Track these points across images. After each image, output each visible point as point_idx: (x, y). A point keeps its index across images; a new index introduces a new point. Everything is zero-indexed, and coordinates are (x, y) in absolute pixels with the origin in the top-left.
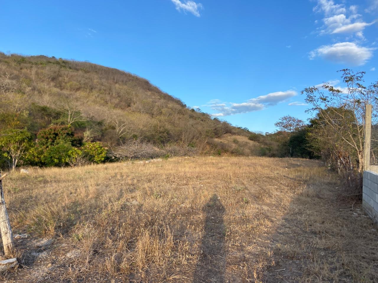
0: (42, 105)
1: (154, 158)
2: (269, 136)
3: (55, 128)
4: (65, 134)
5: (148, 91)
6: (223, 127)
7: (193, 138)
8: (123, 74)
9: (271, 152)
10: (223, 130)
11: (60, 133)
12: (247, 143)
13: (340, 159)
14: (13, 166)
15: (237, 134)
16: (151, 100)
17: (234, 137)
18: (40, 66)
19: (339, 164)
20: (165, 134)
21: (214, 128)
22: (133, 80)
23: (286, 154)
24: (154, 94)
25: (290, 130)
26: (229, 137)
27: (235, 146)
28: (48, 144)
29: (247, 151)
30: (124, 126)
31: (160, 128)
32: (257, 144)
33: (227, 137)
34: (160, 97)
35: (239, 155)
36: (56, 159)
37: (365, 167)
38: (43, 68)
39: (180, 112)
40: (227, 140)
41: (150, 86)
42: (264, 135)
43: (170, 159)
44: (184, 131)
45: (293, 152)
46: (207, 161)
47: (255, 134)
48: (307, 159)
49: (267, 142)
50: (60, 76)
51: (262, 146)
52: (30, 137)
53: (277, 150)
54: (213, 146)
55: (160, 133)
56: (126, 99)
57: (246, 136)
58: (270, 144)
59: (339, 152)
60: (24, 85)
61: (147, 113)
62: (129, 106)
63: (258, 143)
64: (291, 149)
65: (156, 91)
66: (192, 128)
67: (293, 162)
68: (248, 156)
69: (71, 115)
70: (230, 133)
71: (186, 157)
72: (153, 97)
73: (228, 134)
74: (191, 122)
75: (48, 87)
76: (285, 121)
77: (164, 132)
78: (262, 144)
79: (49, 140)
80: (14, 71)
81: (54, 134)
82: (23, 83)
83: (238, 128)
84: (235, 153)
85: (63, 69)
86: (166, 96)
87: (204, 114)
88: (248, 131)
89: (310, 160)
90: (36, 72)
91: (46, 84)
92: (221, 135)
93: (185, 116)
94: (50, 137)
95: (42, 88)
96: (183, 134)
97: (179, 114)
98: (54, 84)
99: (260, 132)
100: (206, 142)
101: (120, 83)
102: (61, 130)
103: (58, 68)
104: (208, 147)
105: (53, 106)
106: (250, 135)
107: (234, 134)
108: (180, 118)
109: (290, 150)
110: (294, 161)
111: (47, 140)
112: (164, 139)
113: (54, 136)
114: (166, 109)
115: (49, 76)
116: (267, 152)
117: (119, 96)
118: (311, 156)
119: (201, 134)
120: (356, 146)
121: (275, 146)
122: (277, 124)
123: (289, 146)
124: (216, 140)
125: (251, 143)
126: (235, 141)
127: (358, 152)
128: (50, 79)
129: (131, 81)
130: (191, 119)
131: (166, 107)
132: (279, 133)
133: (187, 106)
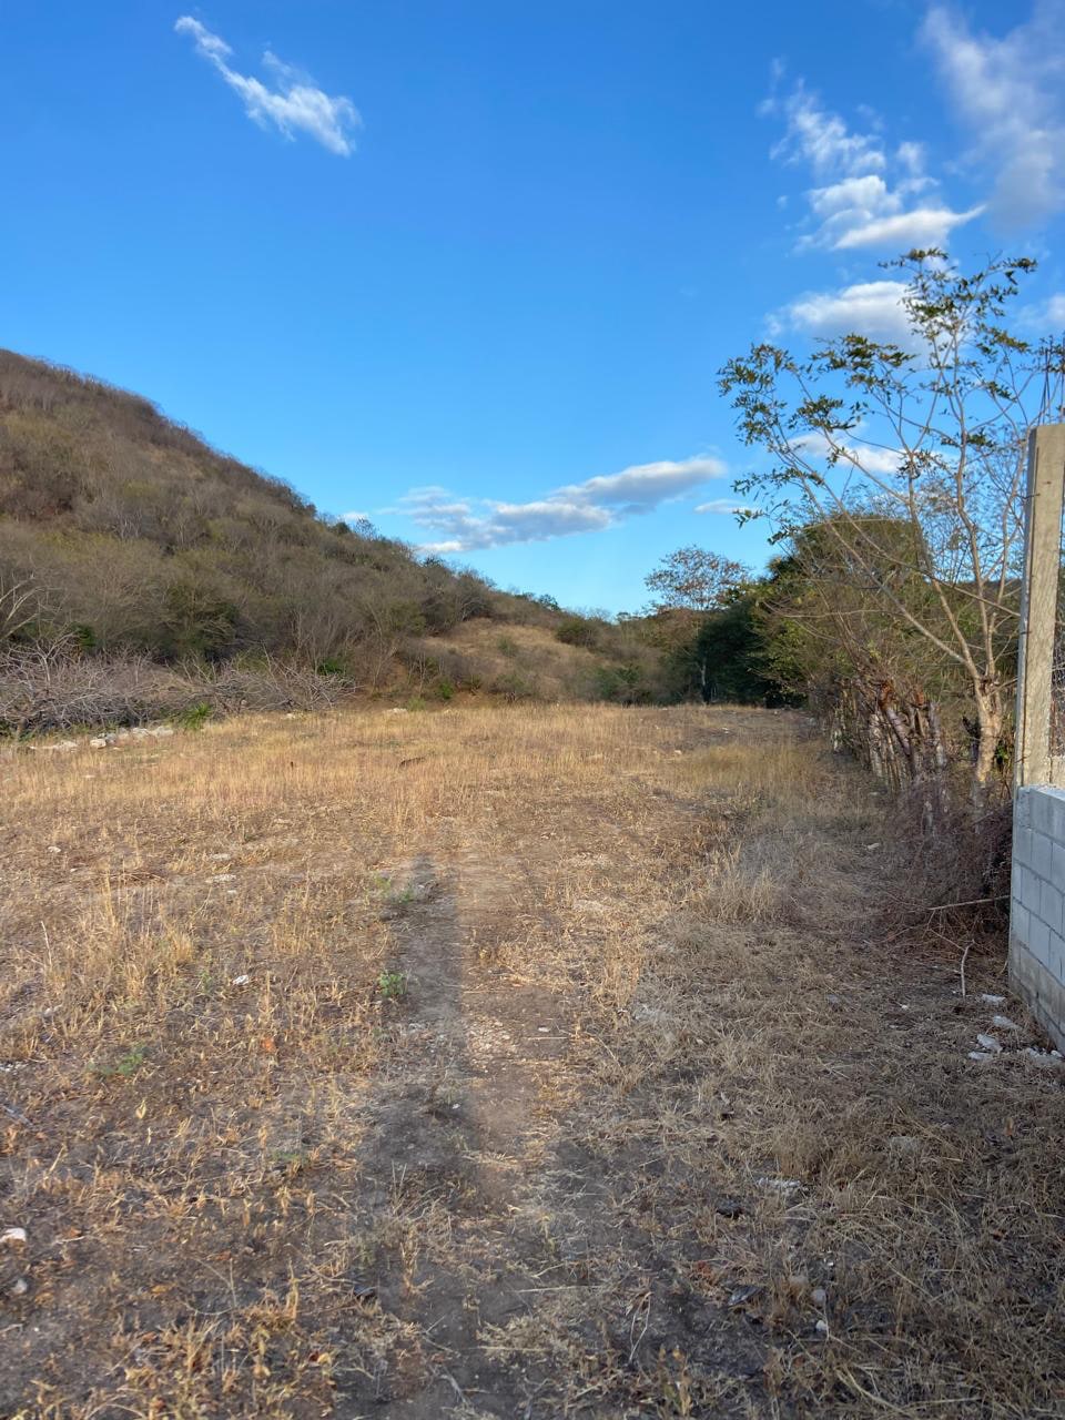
1: (137, 725)
2: (631, 625)
5: (151, 445)
6: (459, 594)
7: (339, 638)
8: (39, 372)
9: (637, 686)
10: (459, 606)
12: (549, 653)
13: (885, 713)
15: (512, 621)
16: (162, 482)
17: (502, 631)
19: (876, 731)
20: (222, 623)
21: (427, 598)
22: (83, 400)
23: (685, 689)
24: (178, 462)
25: (702, 601)
26: (484, 633)
27: (506, 666)
29: (550, 682)
30: (27, 588)
31: (199, 595)
32: (585, 655)
33: (475, 631)
34: (204, 471)
35: (521, 697)
37: (1026, 766)
39: (287, 535)
40: (473, 643)
41: (161, 425)
42: (615, 622)
43: (210, 727)
44: (303, 611)
45: (710, 683)
46: (368, 732)
47: (580, 619)
48: (759, 709)
49: (624, 648)
51: (606, 664)
53: (658, 678)
54: (424, 668)
55: (200, 616)
56: (54, 477)
57: (546, 627)
58: (634, 657)
59: (883, 684)
61: (143, 535)
62: (66, 506)
63: (591, 651)
64: (703, 672)
65: (186, 445)
66: (337, 598)
67: (707, 723)
68: (552, 700)
70: (488, 617)
71: (290, 715)
72: (174, 472)
73: (477, 620)
74: (333, 572)
76: (681, 568)
77: (214, 616)
78: (602, 655)
83: (519, 597)
84: (507, 693)
86: (229, 470)
87: (384, 544)
88: (556, 607)
89: (770, 711)
92: (453, 624)
93: (310, 550)
96: (300, 623)
97: (282, 543)
99: (598, 610)
100: (392, 652)
101: (26, 408)
104: (400, 670)
106: (560, 624)
107: (503, 618)
108: (286, 559)
109: (700, 676)
110: (709, 715)
112: (219, 641)
114: (227, 521)
116: (622, 684)
117: (20, 466)
118: (772, 696)
119: (371, 619)
120: (967, 652)
121: (651, 662)
122: (655, 580)
123: (695, 659)
124: (432, 642)
125: (566, 651)
126: (507, 649)
127: (977, 687)
129: (75, 404)
130: (332, 562)
131: (230, 511)
132: (664, 615)
133: (320, 509)
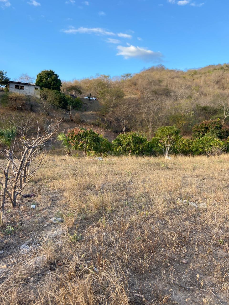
0: (203, 105)
3: (206, 123)
4: (214, 127)
11: (210, 127)
14: (166, 153)
18: (208, 74)
28: (200, 136)
36: (200, 149)
38: (210, 75)
50: (223, 79)
52: (177, 132)
60: (195, 91)
69: (226, 110)
75: (212, 90)
79: (201, 133)
80: (188, 82)
81: (205, 127)
82: (194, 90)
85: (226, 72)
90: (204, 80)
91: (211, 88)
94: (202, 130)
95: (207, 91)
98: (218, 86)
102: (211, 124)
103: (222, 72)
105: (212, 105)
111: (200, 133)
113: (205, 129)
115: (214, 81)
128: (215, 83)
